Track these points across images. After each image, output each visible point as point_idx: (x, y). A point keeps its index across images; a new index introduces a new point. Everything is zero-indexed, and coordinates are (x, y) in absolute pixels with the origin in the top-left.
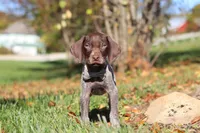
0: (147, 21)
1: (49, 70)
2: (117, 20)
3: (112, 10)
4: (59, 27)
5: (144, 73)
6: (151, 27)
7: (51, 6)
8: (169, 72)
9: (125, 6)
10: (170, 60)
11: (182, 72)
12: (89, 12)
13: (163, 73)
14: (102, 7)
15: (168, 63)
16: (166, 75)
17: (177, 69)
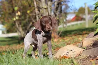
0: (56, 15)
1: (9, 41)
2: (42, 15)
3: (39, 11)
4: (15, 19)
5: (55, 40)
6: (58, 18)
7: (9, 10)
8: (67, 39)
9: (45, 9)
10: (68, 34)
11: (73, 39)
12: (28, 12)
13: (64, 40)
14: (34, 9)
15: (67, 35)
16: (66, 41)
17: (71, 38)
